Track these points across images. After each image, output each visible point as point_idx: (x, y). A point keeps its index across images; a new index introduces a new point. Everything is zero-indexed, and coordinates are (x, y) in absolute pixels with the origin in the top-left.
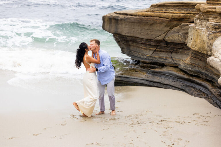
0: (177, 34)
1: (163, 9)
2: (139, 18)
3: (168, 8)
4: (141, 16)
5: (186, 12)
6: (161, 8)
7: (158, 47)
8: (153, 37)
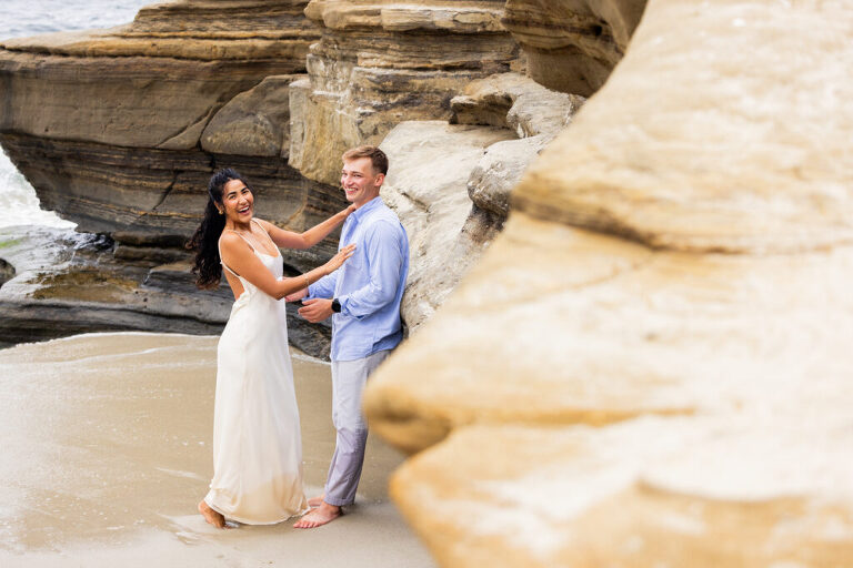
0: (249, 120)
1: (189, 25)
2: (94, 65)
3: (206, 20)
4: (103, 55)
5: (279, 33)
6: (178, 22)
7: (180, 177)
8: (155, 138)
